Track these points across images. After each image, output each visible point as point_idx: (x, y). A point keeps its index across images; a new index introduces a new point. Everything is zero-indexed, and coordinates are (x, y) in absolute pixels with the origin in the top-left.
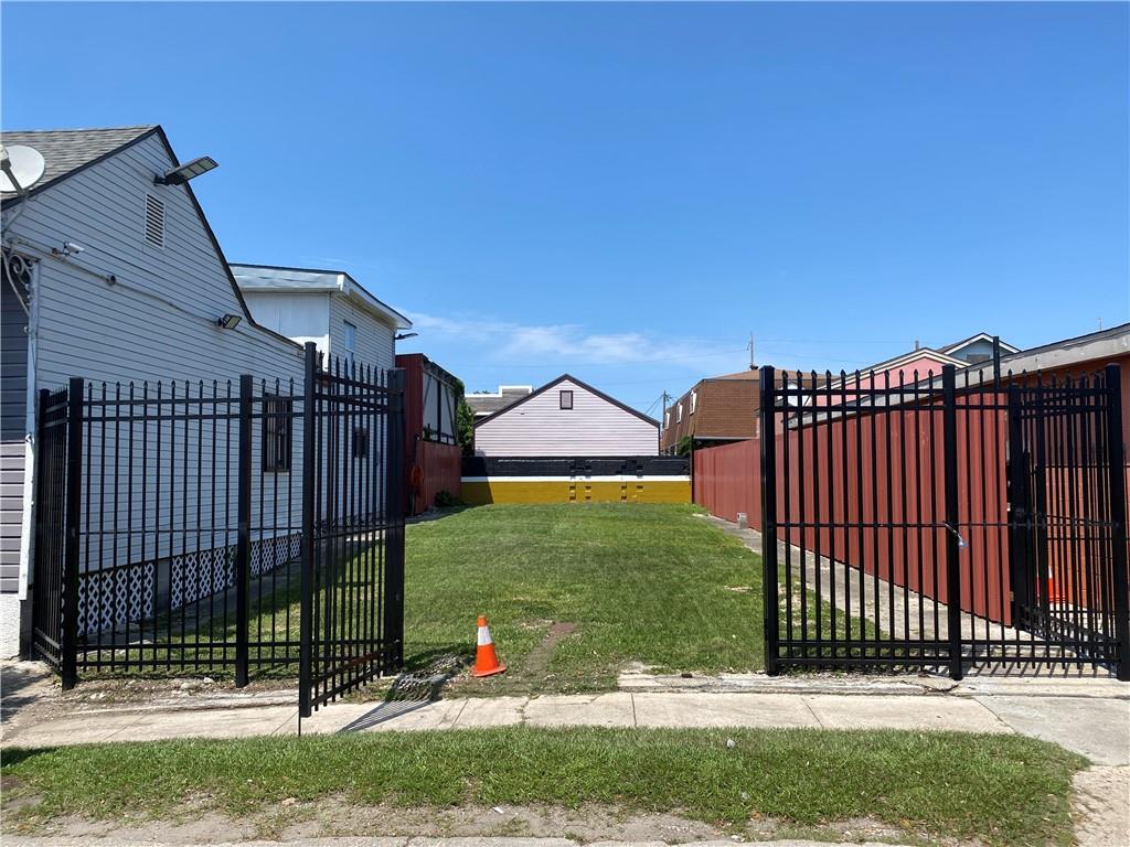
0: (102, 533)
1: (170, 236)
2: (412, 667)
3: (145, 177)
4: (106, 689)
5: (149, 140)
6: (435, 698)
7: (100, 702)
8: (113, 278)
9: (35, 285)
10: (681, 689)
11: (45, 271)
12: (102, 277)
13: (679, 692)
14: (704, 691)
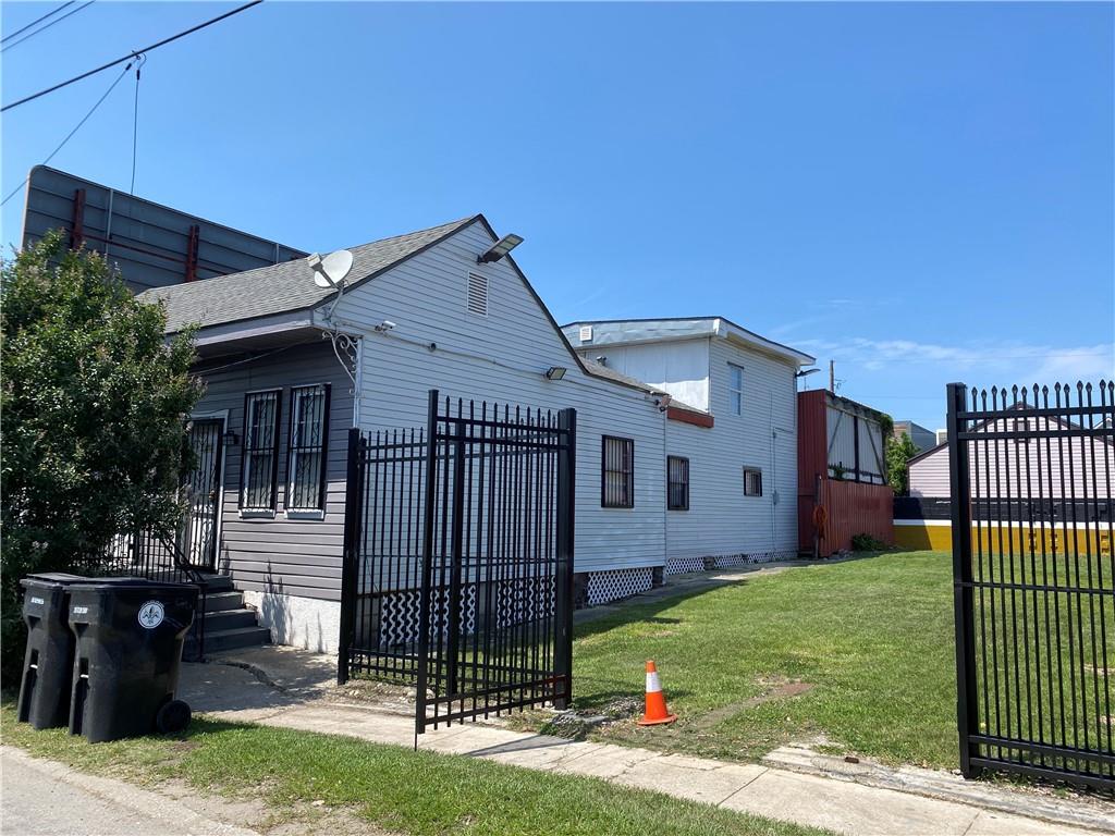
0: (374, 556)
1: (493, 305)
2: (584, 704)
3: (467, 259)
4: (361, 688)
5: (471, 228)
6: (580, 738)
7: (354, 698)
8: (433, 345)
9: (358, 357)
10: (830, 774)
11: (367, 344)
12: (423, 346)
13: (826, 776)
14: (856, 782)
